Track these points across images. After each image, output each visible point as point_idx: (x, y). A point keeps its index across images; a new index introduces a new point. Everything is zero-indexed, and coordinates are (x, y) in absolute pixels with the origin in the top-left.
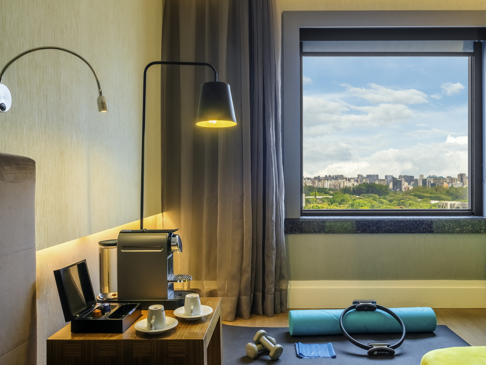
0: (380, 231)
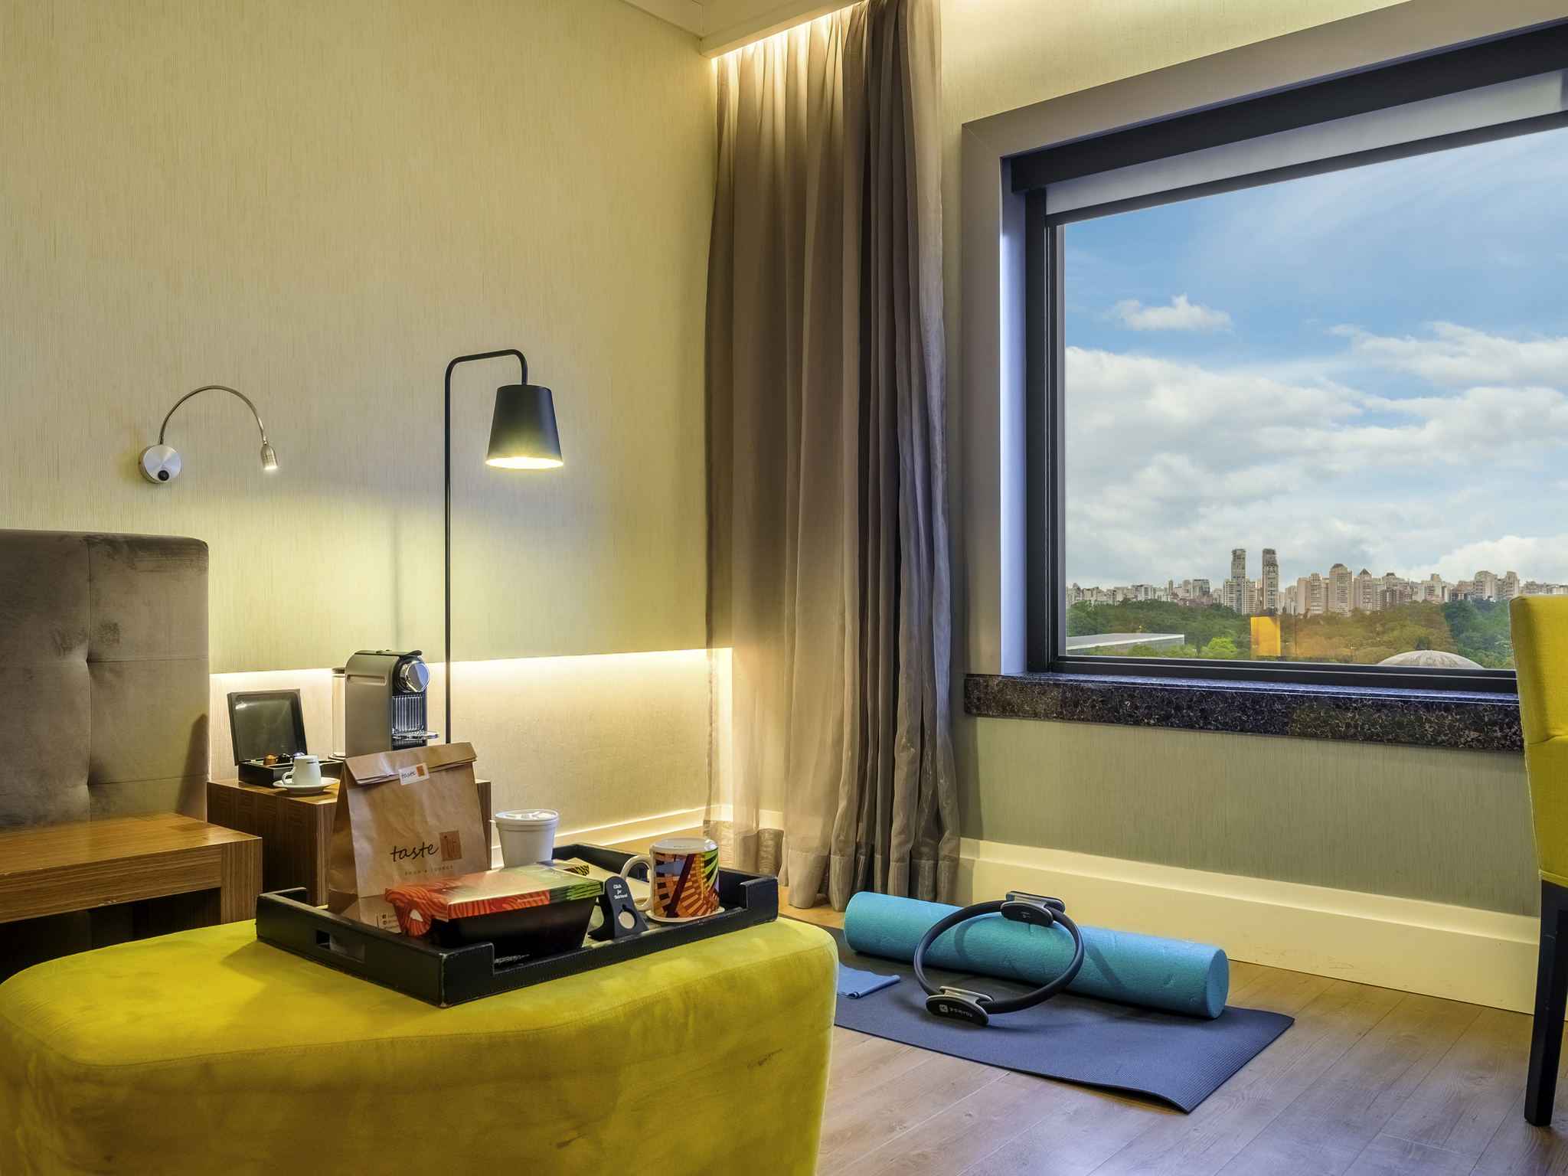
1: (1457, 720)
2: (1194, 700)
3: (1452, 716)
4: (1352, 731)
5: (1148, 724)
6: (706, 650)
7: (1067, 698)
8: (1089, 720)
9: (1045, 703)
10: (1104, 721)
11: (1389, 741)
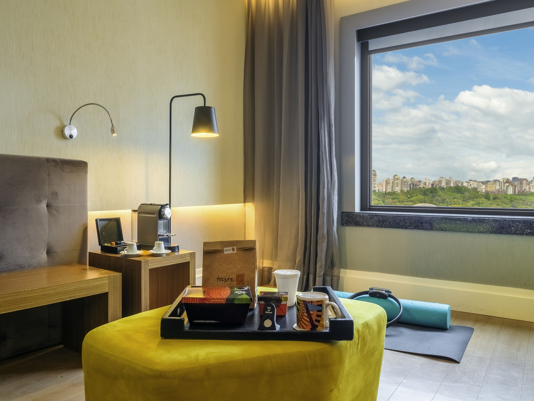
1: (523, 226)
2: (428, 220)
3: (521, 224)
4: (485, 230)
5: (410, 229)
6: (243, 204)
7: (380, 220)
8: (388, 227)
9: (372, 221)
10: (394, 228)
11: (499, 233)
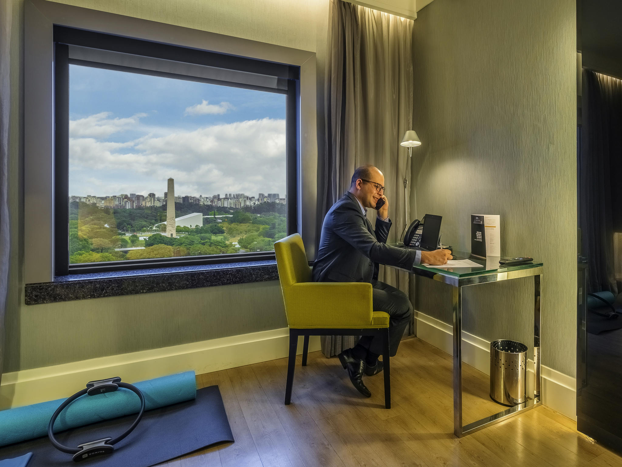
0: (173, 288)
1: (262, 273)
